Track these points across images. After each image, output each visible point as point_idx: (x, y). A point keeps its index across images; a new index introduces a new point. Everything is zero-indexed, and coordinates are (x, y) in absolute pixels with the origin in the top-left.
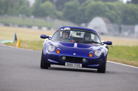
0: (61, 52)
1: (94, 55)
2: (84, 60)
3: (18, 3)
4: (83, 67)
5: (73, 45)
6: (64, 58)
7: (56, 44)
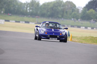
0: (47, 33)
1: (62, 34)
2: (58, 36)
3: (71, 11)
5: (52, 30)
6: (49, 36)
7: (45, 30)
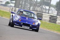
1: (35, 24)
4: (30, 28)
